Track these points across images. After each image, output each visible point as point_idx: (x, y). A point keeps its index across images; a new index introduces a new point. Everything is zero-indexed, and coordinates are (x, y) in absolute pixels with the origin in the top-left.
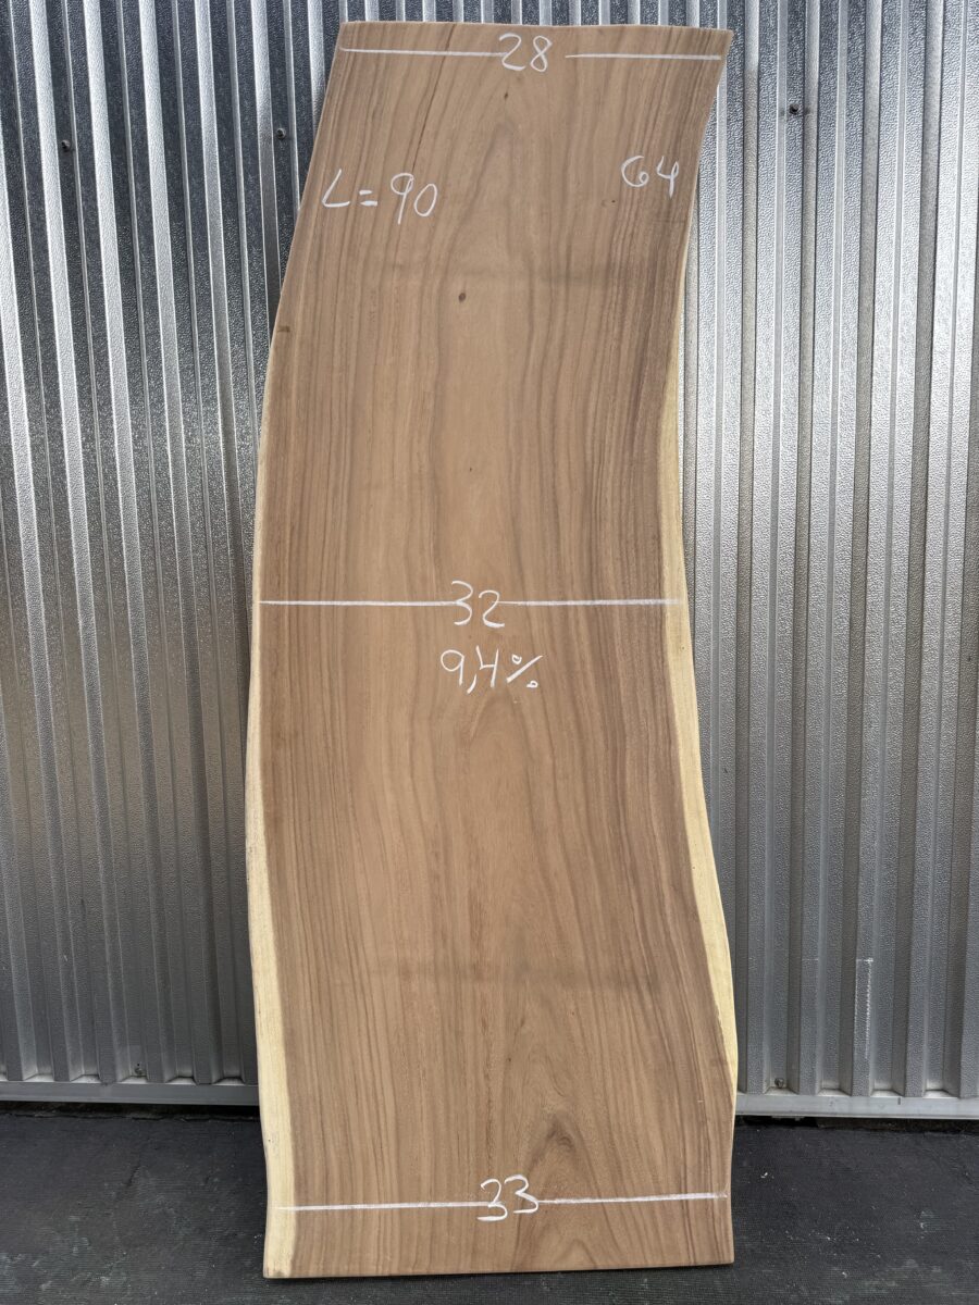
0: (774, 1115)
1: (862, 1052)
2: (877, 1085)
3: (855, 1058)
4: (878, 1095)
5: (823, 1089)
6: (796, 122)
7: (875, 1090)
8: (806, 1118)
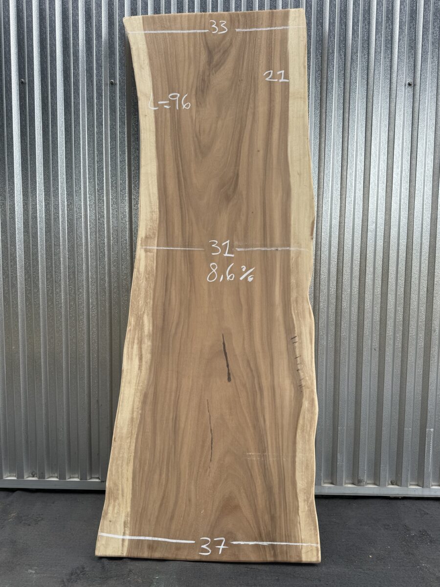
0: (391, 496)
1: (428, 468)
2: (433, 484)
3: (425, 471)
4: (434, 487)
5: (411, 485)
6: (410, 89)
7: (432, 485)
8: (404, 497)
